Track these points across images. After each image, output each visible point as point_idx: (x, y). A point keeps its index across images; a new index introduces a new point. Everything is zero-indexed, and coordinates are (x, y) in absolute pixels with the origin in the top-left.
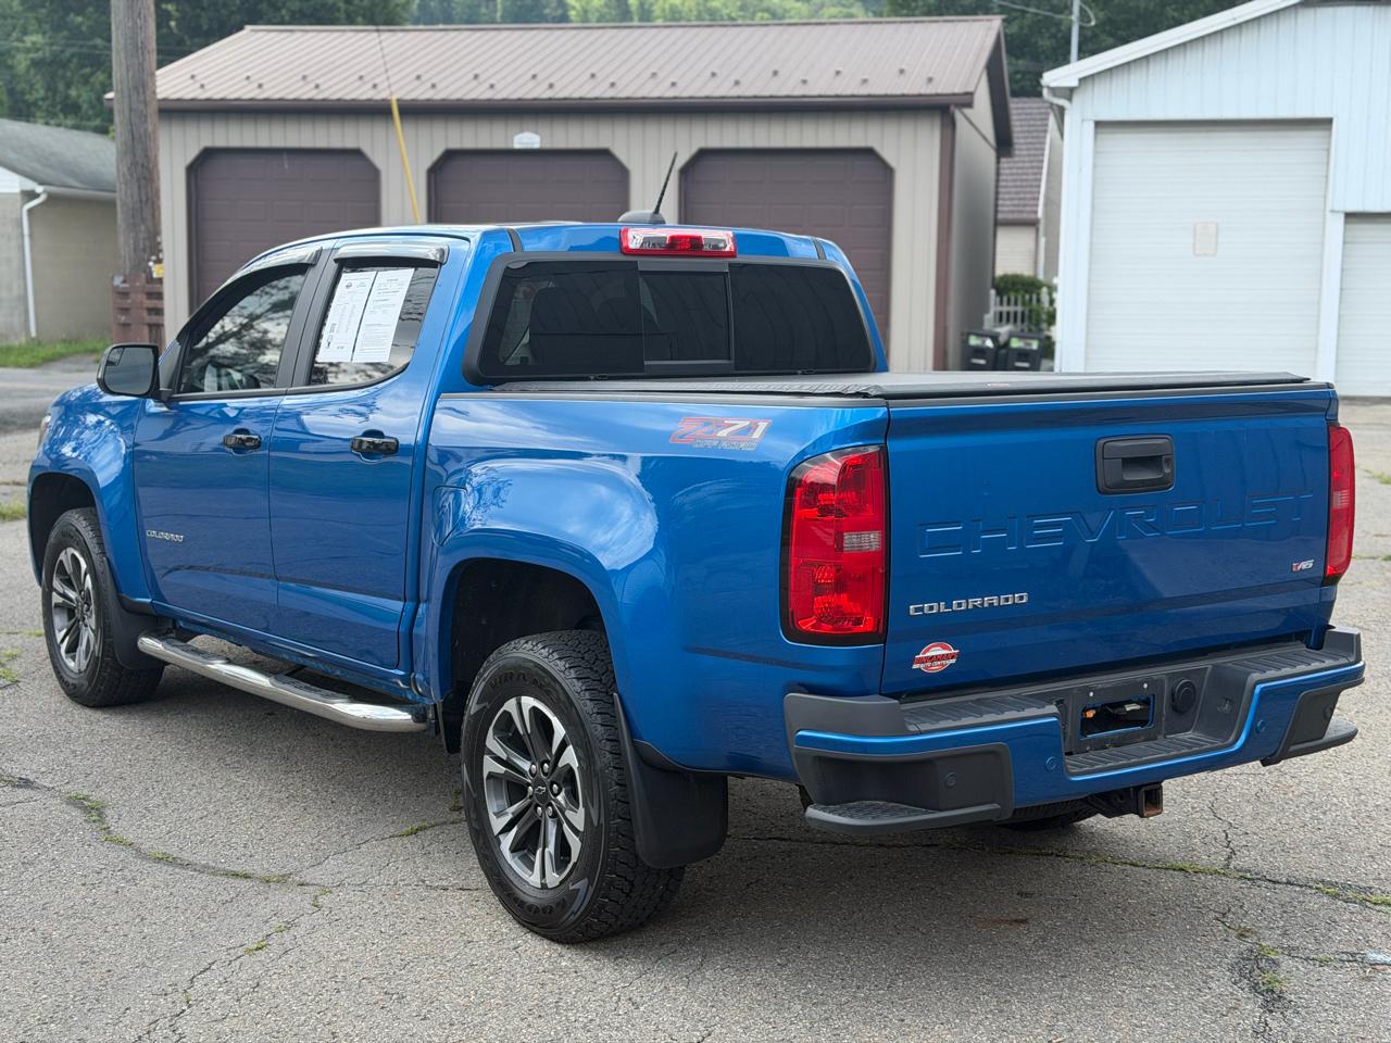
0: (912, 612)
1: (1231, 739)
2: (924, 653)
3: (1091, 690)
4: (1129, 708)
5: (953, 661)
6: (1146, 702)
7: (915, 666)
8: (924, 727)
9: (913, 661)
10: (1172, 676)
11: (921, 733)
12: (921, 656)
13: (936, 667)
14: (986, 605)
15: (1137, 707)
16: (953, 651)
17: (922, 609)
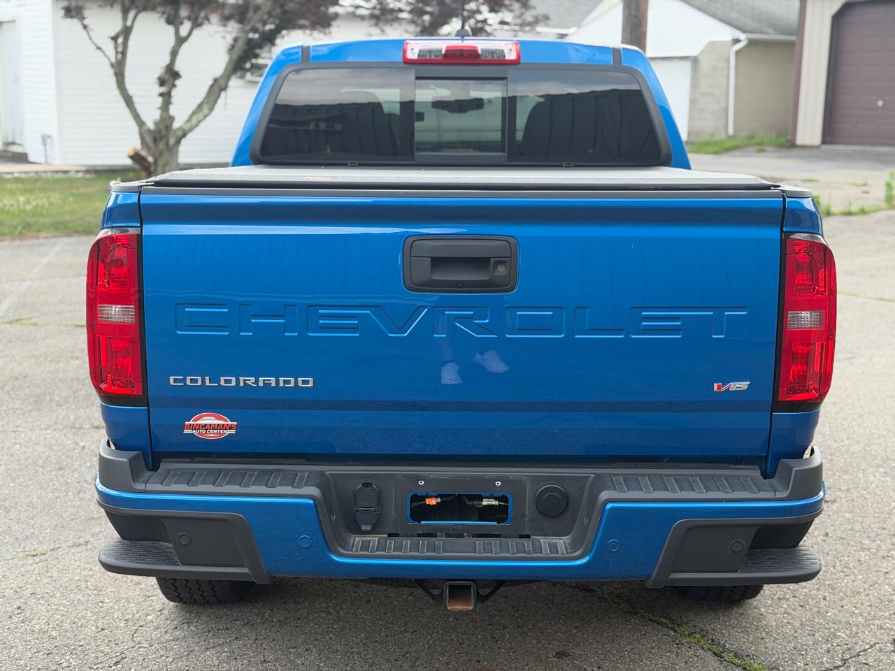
0: (172, 382)
1: (578, 553)
2: (195, 420)
3: (421, 478)
4: (485, 503)
5: (233, 431)
6: (503, 498)
7: (186, 431)
8: (150, 487)
9: (184, 427)
10: (535, 480)
11: (145, 492)
12: (191, 422)
13: (212, 435)
14: (261, 384)
15: (495, 503)
16: (229, 423)
17: (184, 380)
